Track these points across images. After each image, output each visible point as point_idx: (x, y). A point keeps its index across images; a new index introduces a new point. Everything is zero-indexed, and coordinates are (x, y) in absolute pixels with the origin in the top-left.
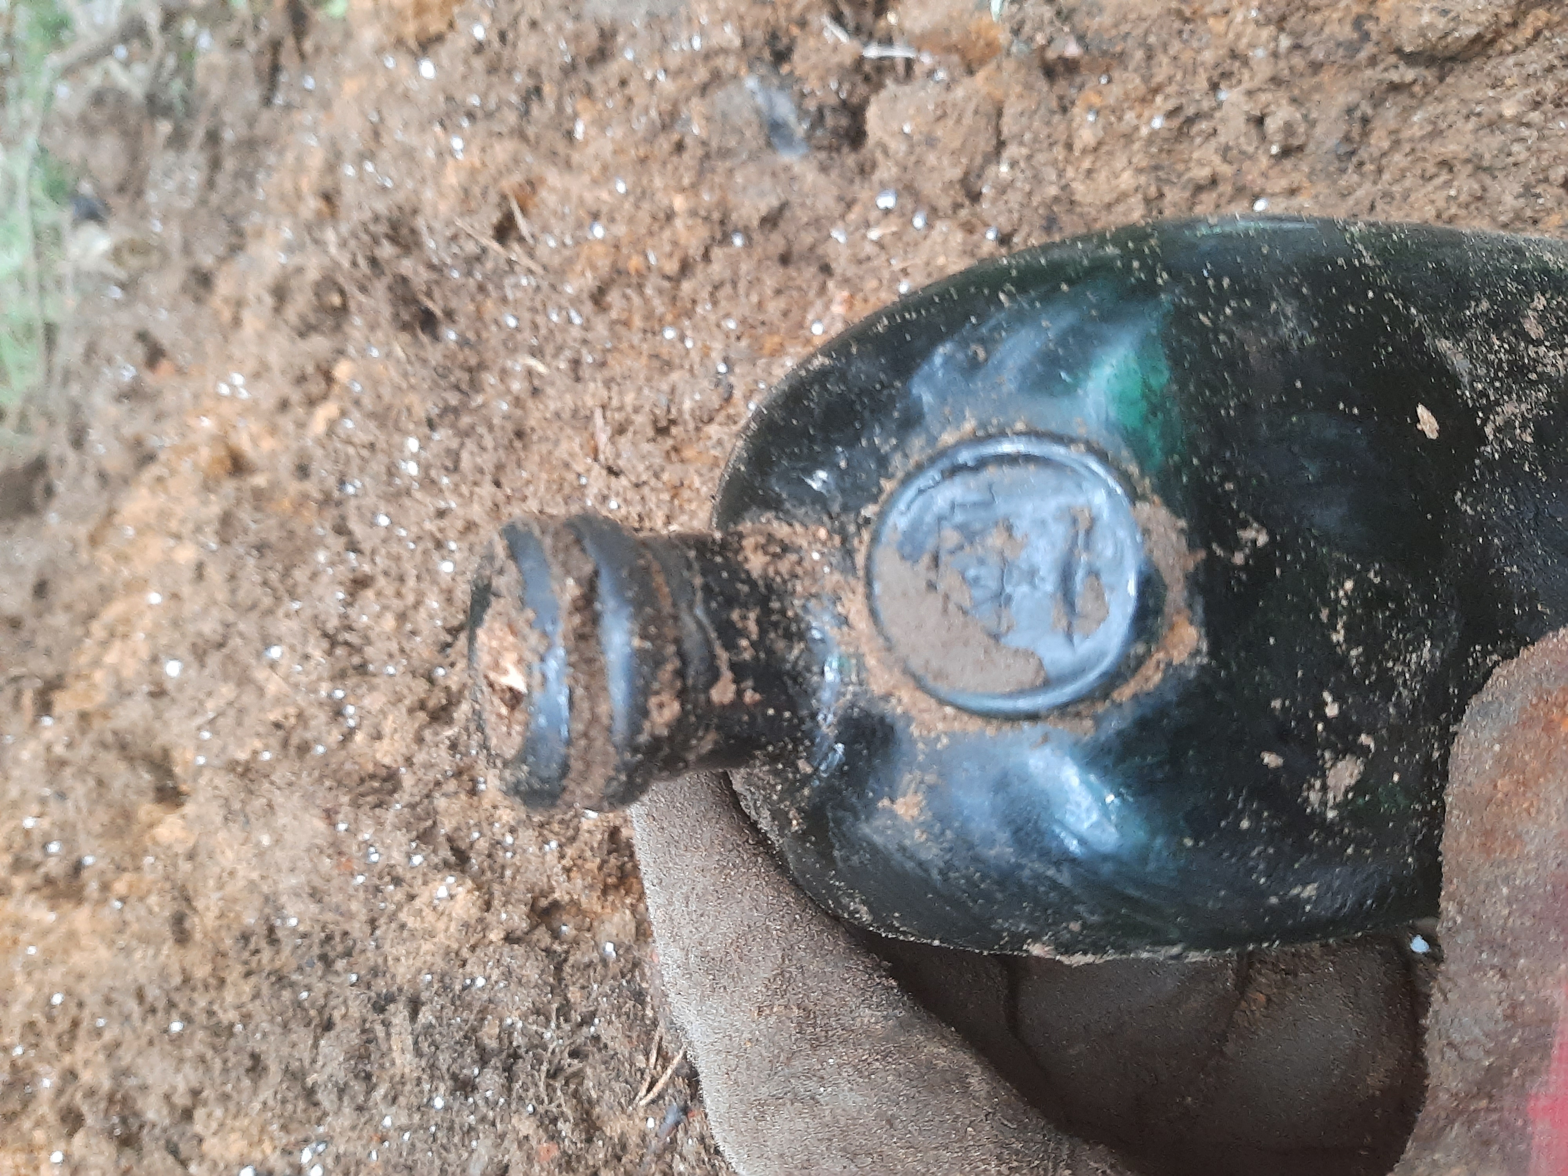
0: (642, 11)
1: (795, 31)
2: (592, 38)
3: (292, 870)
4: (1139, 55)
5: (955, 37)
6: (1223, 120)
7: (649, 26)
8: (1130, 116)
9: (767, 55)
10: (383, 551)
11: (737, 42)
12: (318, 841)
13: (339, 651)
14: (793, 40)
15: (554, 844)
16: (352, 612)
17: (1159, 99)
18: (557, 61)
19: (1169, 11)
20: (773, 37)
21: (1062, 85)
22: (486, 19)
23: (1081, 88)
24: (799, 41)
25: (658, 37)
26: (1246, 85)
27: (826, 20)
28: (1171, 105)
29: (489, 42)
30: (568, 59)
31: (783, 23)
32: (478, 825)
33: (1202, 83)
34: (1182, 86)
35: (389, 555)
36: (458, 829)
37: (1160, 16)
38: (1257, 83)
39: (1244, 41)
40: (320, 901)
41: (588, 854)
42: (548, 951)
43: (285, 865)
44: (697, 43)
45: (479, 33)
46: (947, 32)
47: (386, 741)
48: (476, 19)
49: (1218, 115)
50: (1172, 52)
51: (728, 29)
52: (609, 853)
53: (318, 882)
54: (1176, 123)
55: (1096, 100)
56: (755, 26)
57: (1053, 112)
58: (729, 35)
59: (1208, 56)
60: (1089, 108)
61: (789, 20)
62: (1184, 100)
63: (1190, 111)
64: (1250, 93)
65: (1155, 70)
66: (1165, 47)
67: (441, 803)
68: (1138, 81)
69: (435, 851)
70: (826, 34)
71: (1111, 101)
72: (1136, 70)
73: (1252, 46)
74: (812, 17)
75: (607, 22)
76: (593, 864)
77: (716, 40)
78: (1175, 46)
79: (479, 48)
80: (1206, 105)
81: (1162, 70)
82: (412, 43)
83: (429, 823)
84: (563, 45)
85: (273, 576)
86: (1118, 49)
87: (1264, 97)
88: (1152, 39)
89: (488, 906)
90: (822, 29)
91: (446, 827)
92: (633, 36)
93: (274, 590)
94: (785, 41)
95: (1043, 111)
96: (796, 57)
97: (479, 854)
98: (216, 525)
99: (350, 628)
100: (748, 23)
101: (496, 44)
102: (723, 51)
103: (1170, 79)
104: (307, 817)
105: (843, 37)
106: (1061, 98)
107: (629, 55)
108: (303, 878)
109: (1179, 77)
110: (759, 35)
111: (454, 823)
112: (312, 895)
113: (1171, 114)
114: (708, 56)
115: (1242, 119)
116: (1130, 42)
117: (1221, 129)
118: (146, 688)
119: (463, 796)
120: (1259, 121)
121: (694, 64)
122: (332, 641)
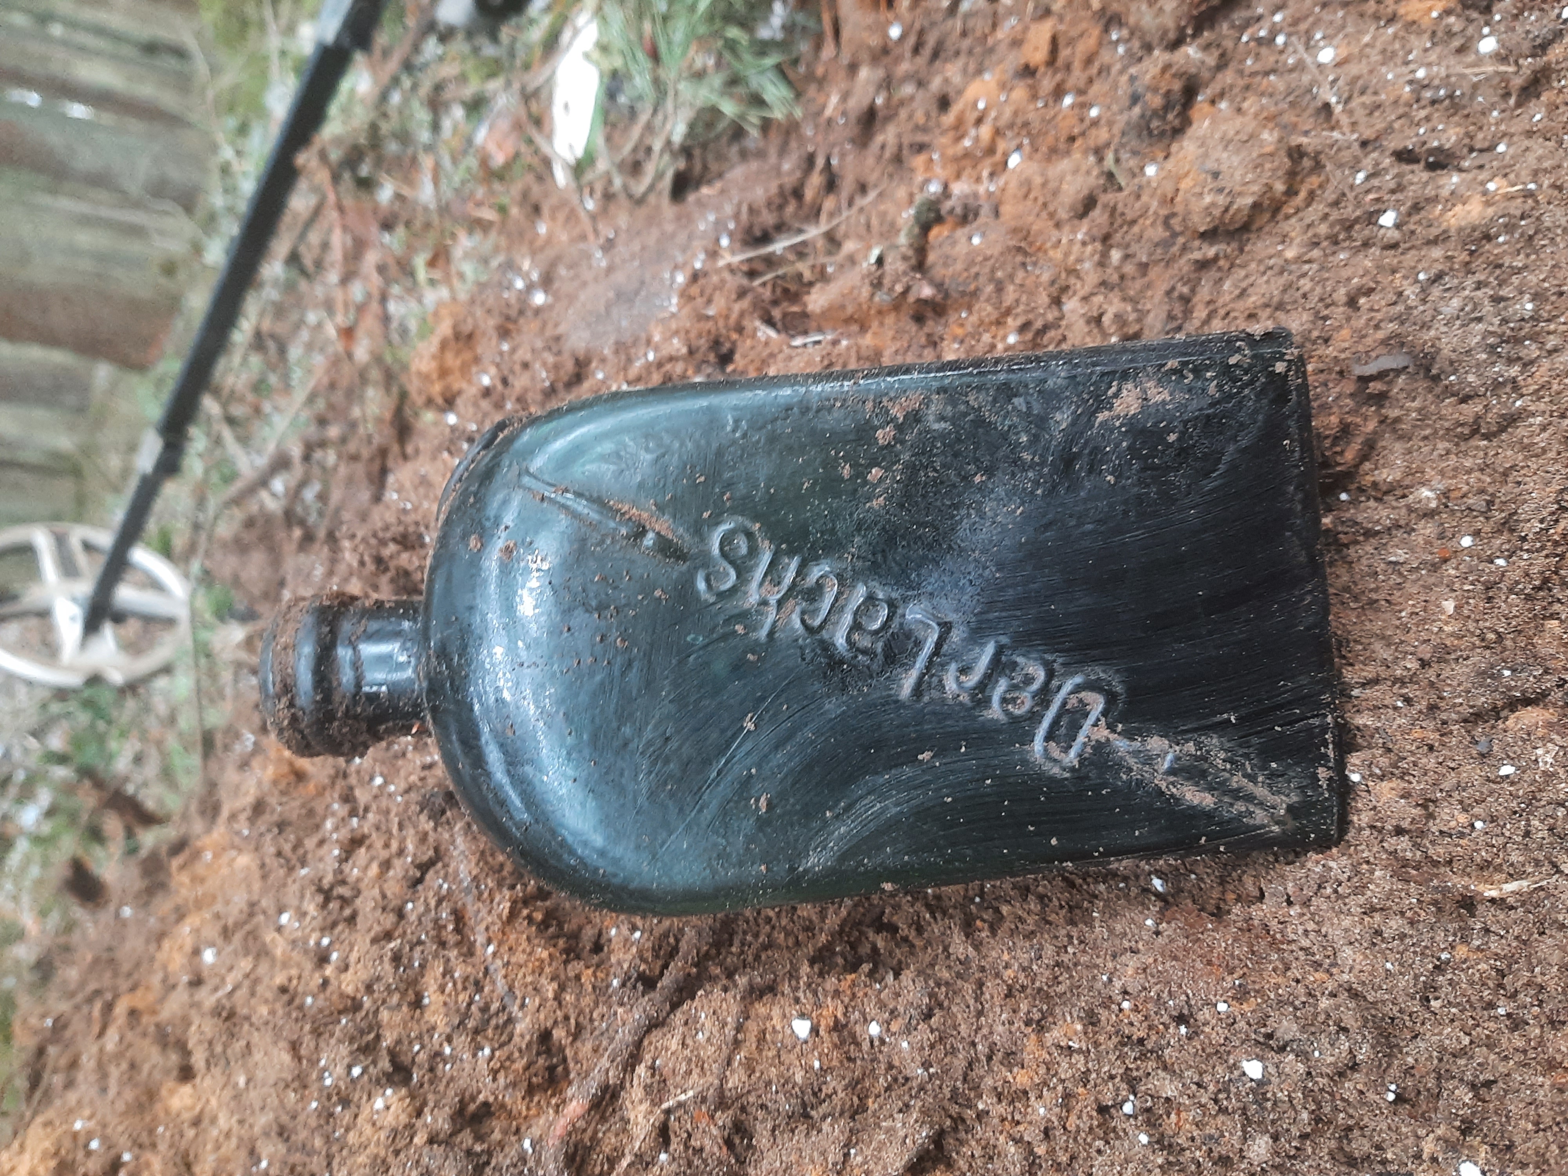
0: (612, 341)
1: (735, 336)
2: (569, 366)
3: (263, 1108)
4: (990, 288)
5: (850, 310)
6: (1068, 327)
7: (617, 352)
8: (986, 338)
9: (712, 357)
10: (374, 807)
11: (684, 350)
12: (284, 1075)
13: (333, 905)
14: (734, 343)
15: (487, 1051)
16: (347, 867)
17: (1010, 320)
18: (539, 386)
19: (1009, 249)
20: (716, 343)
21: (930, 326)
22: (493, 370)
23: (946, 325)
24: (739, 343)
25: (623, 357)
26: (1081, 293)
27: (758, 323)
28: (1020, 321)
29: (494, 387)
30: (547, 384)
31: (724, 331)
32: (420, 1037)
33: (1043, 299)
34: (1028, 305)
35: (379, 811)
36: (399, 1042)
37: (1002, 254)
38: (1087, 289)
39: (1072, 258)
40: (287, 1140)
41: (516, 1054)
42: (469, 1153)
43: (257, 1106)
44: (651, 356)
45: (486, 381)
46: (843, 307)
47: (351, 970)
48: (485, 371)
49: (1064, 323)
50: (1018, 281)
51: (675, 341)
52: (538, 1054)
53: (285, 1119)
54: (1029, 336)
55: (959, 331)
56: (700, 336)
57: (924, 347)
58: (677, 346)
59: (1046, 277)
60: (955, 339)
61: (726, 326)
62: (1031, 316)
63: (1038, 324)
64: (1085, 299)
65: (1004, 298)
66: (1011, 277)
67: (385, 1015)
68: (989, 308)
69: (375, 1063)
70: (759, 334)
71: (970, 329)
72: (988, 300)
73: (1079, 260)
74: (746, 323)
75: (581, 354)
76: (520, 1065)
77: (665, 352)
78: (1020, 274)
79: (487, 392)
80: (1050, 316)
81: (1010, 294)
82: (440, 401)
83: (372, 1036)
84: (544, 375)
85: (287, 848)
86: (972, 287)
87: (1098, 299)
88: (999, 274)
89: (419, 1113)
90: (755, 330)
91: (387, 1042)
92: (603, 360)
93: (288, 861)
94: (728, 345)
95: (914, 347)
96: (737, 357)
97: (420, 1067)
98: (248, 813)
99: (343, 882)
100: (693, 335)
101: (500, 387)
102: (671, 359)
103: (1017, 301)
104: (275, 1051)
105: (772, 333)
106: (929, 335)
107: (600, 376)
108: (271, 1116)
109: (1024, 298)
110: (703, 344)
111: (395, 1035)
112: (280, 1134)
113: (1023, 328)
114: (660, 365)
115: (1082, 322)
116: (982, 279)
117: (1069, 335)
118: (185, 979)
119: (405, 1008)
120: (1098, 320)
121: (649, 373)
122: (327, 895)
